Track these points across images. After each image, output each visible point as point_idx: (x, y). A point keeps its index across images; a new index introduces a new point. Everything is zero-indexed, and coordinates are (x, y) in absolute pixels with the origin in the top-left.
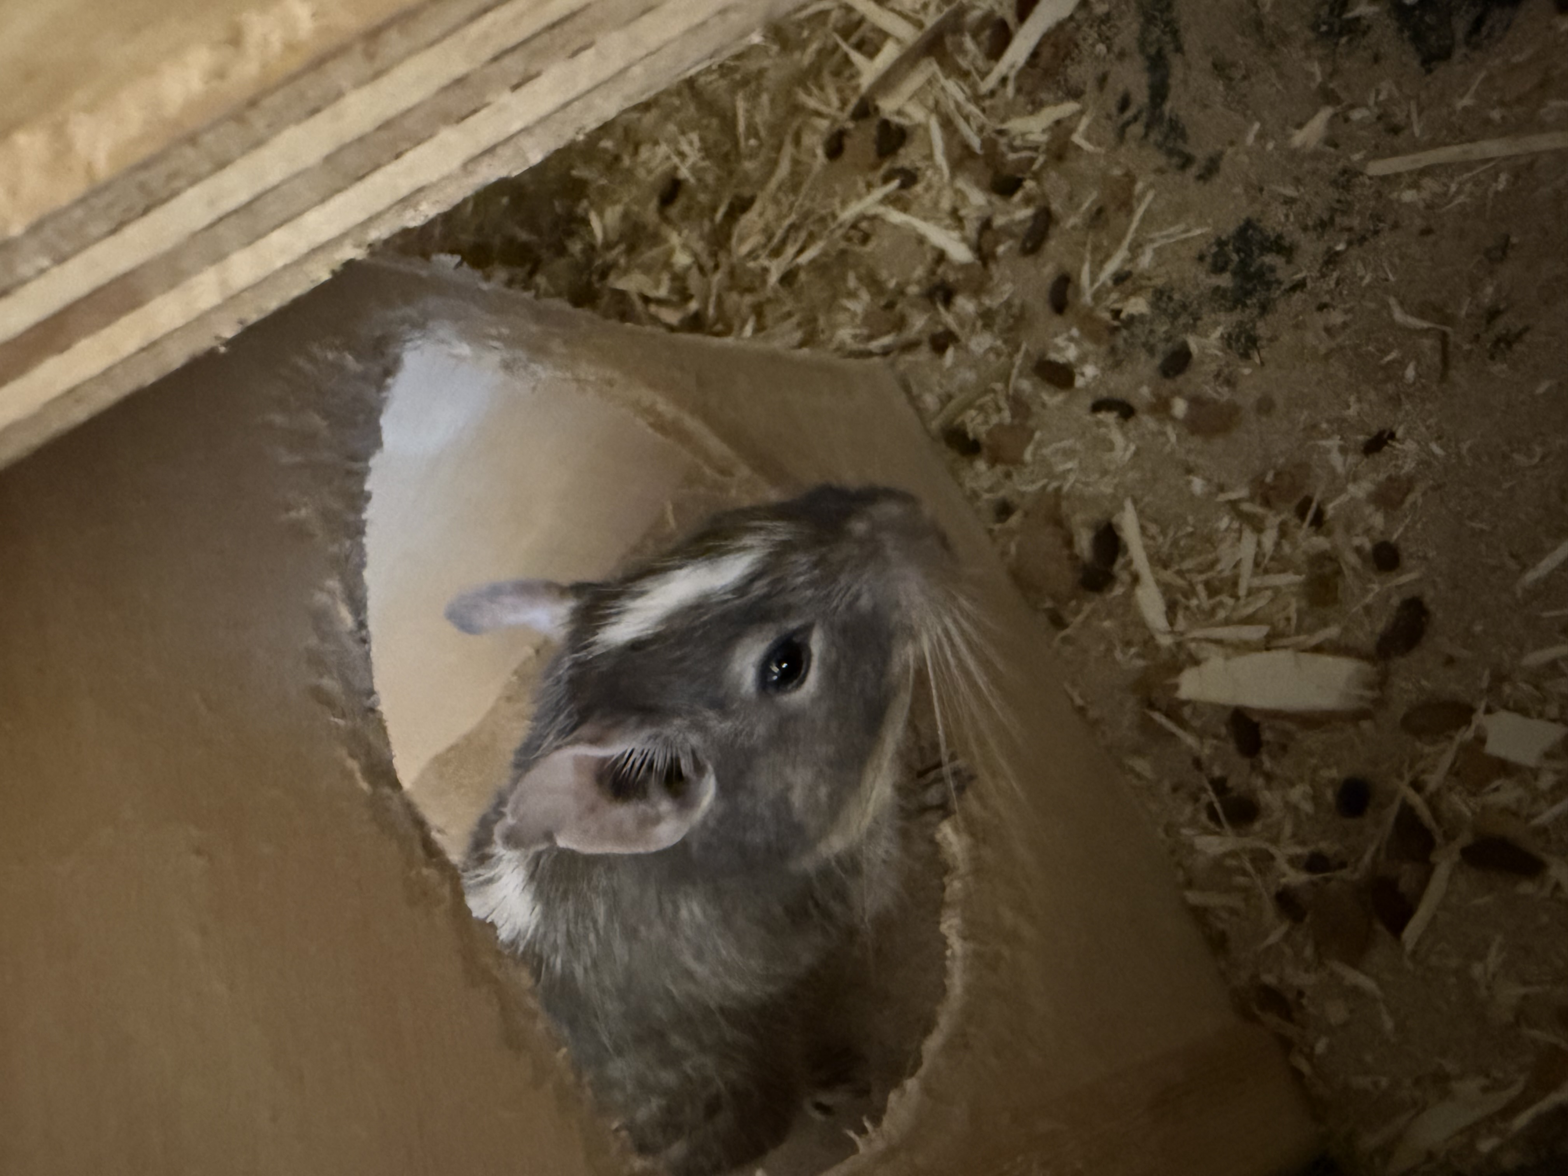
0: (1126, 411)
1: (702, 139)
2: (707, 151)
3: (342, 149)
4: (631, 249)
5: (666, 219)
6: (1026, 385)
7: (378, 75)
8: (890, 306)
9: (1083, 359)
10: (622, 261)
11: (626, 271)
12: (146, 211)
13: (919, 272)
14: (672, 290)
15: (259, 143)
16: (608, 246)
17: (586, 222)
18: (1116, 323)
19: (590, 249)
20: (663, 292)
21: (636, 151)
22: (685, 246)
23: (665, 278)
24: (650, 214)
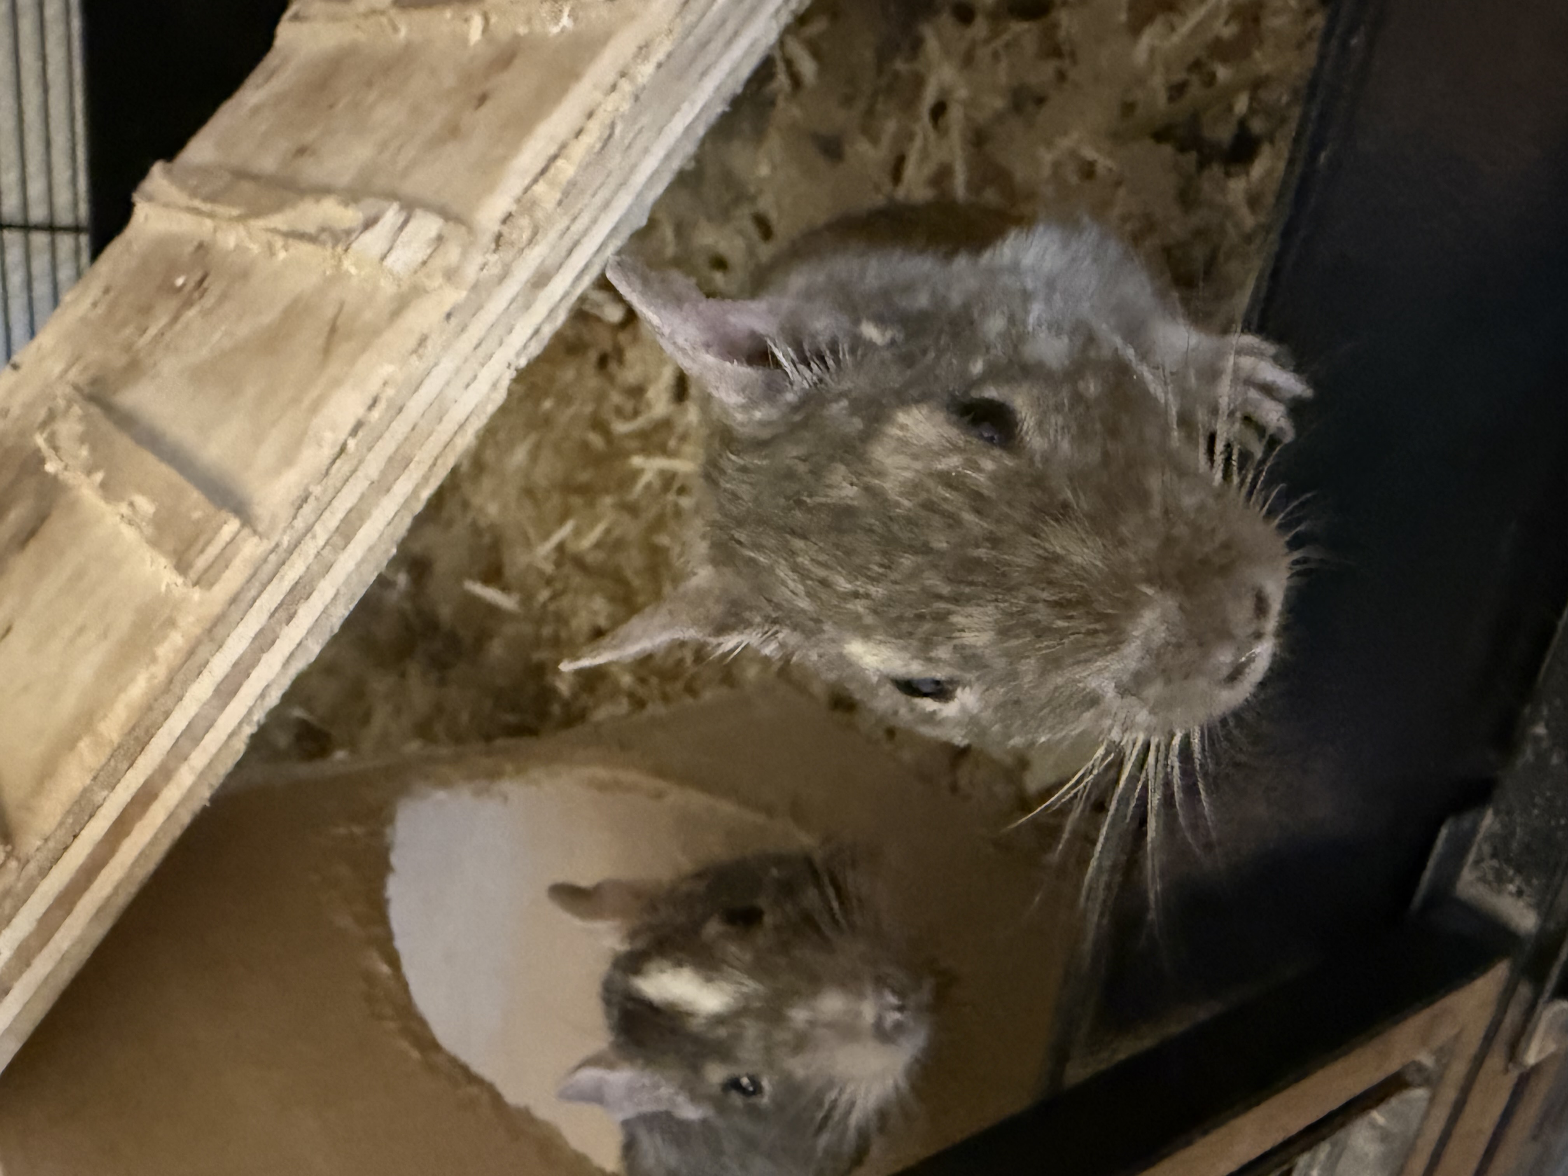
3: (219, 685)
4: (592, 690)
7: (220, 647)
10: (589, 701)
11: (596, 707)
12: (143, 749)
15: (180, 699)
19: (566, 706)
23: (624, 698)
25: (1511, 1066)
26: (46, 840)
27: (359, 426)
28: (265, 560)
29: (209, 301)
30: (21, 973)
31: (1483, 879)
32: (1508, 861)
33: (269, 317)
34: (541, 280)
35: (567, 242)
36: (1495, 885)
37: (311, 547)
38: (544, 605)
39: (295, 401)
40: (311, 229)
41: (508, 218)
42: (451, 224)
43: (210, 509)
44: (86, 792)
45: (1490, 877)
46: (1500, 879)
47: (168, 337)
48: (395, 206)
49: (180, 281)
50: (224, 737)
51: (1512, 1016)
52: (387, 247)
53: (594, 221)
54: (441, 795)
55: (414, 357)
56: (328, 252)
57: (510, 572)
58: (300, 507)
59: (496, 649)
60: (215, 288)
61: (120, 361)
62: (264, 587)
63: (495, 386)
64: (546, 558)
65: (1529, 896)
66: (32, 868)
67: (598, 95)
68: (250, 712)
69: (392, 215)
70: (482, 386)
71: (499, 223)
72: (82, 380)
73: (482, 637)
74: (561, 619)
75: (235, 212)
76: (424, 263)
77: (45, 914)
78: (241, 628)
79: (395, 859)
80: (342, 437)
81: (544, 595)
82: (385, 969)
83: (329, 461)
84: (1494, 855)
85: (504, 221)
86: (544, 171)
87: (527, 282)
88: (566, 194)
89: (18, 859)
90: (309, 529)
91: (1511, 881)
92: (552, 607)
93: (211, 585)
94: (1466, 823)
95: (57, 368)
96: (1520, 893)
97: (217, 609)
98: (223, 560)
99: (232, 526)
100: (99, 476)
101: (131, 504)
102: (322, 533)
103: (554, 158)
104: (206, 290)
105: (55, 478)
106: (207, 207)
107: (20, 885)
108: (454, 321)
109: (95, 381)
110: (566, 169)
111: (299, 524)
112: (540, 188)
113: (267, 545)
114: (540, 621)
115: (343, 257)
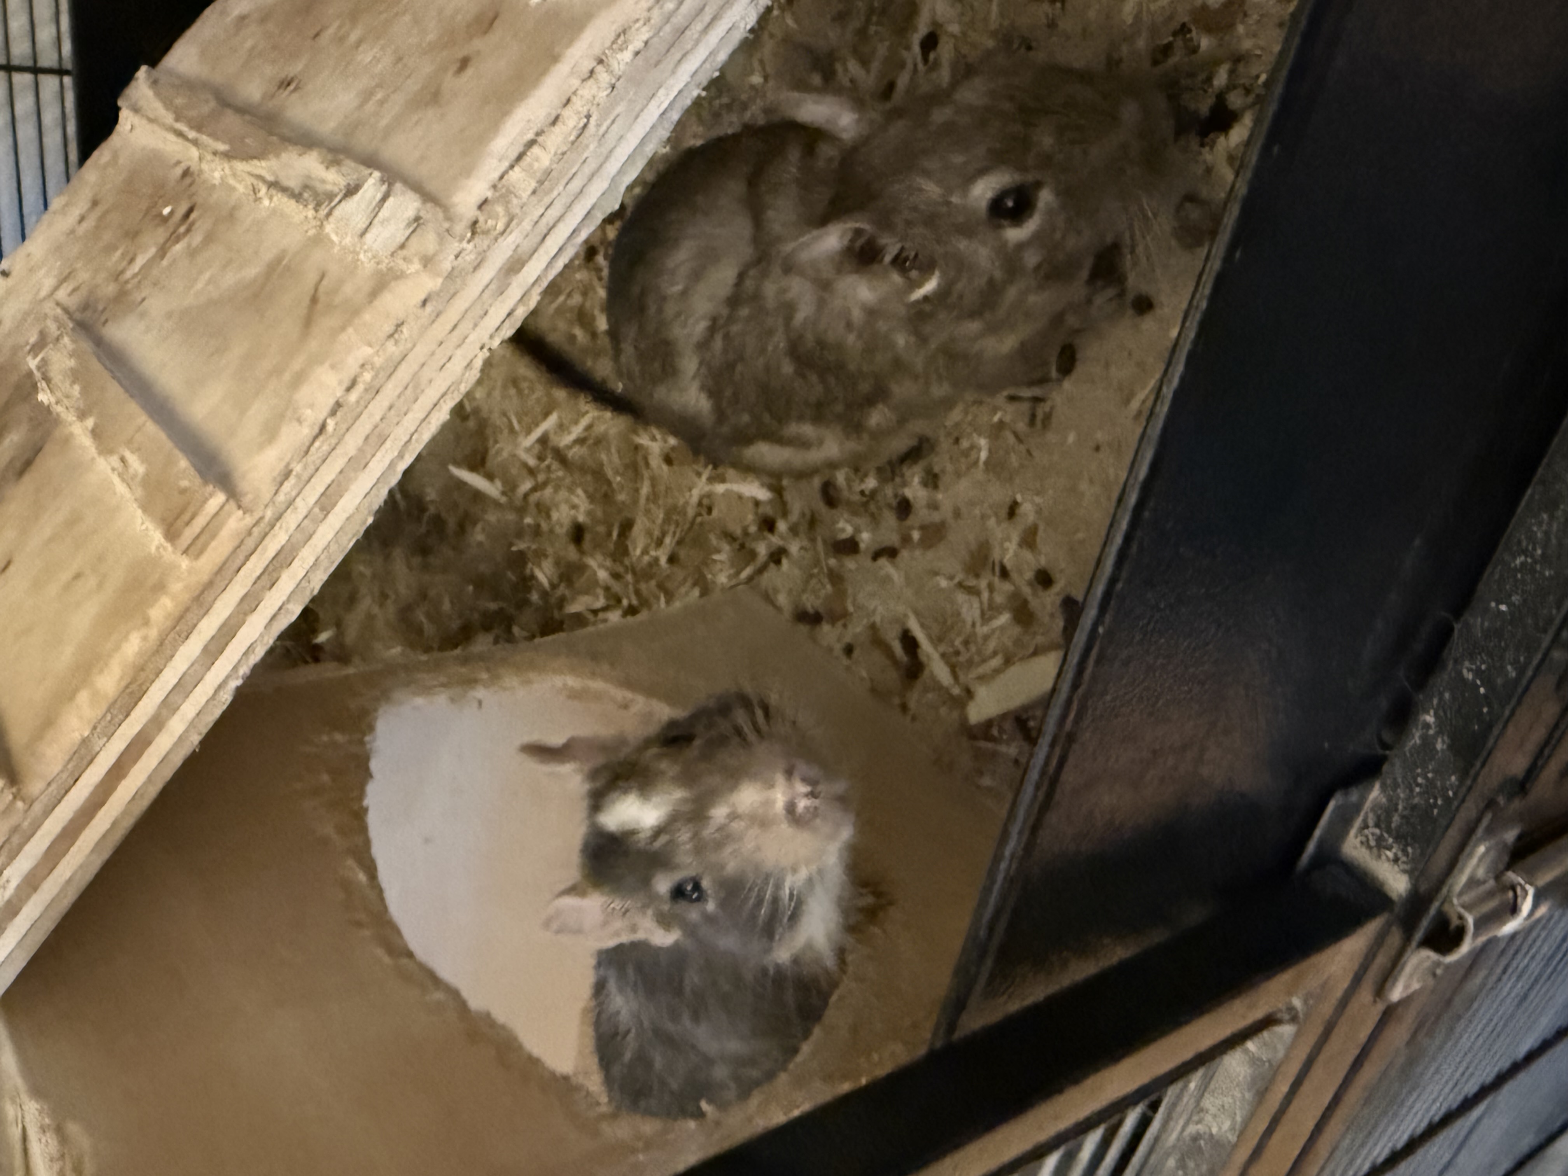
0: (891, 553)
1: (585, 492)
2: (591, 498)
4: (570, 582)
5: (582, 552)
6: (832, 562)
8: (742, 546)
9: (857, 530)
10: (567, 593)
11: (573, 599)
13: (750, 517)
14: (607, 598)
16: (554, 586)
17: (533, 577)
18: (865, 499)
19: (545, 594)
20: (601, 602)
21: (548, 517)
22: (601, 566)
23: (600, 592)
24: (572, 553)
25: (1378, 999)
26: (49, 784)
27: (338, 405)
28: (249, 533)
29: (197, 238)
30: (28, 897)
31: (1366, 844)
32: (1389, 830)
33: (252, 271)
34: (515, 266)
35: (542, 227)
36: (1375, 850)
37: (292, 520)
38: (526, 496)
39: (277, 371)
40: (293, 183)
41: (483, 205)
42: (429, 205)
43: (198, 480)
44: (85, 742)
45: (1373, 843)
46: (1381, 844)
47: (155, 272)
48: (377, 174)
49: (166, 211)
50: (211, 692)
51: (1382, 960)
52: (367, 223)
53: (569, 207)
54: (419, 701)
55: (391, 342)
56: (311, 213)
57: (493, 462)
58: (281, 484)
59: (478, 535)
60: (202, 226)
61: (110, 289)
62: (247, 558)
63: (469, 366)
64: (528, 450)
65: (1404, 862)
66: (37, 808)
67: (575, 82)
68: (235, 668)
69: (372, 187)
70: (456, 366)
71: (475, 208)
72: (72, 302)
73: (465, 524)
74: (544, 510)
75: (222, 147)
76: (402, 246)
77: (49, 848)
78: (225, 596)
79: (374, 765)
80: (321, 417)
81: (526, 485)
82: (362, 877)
83: (311, 440)
84: (1377, 825)
85: (480, 207)
86: (520, 157)
87: (501, 269)
88: (541, 182)
89: (24, 800)
90: (291, 503)
91: (1389, 848)
92: (534, 497)
93: (198, 556)
94: (1354, 796)
95: (49, 283)
96: (1396, 860)
97: (205, 578)
98: (210, 530)
99: (219, 498)
100: (90, 422)
101: (123, 460)
102: (303, 505)
103: (532, 143)
104: (192, 224)
105: (48, 410)
106: (192, 134)
107: (26, 824)
108: (429, 308)
109: (85, 307)
110: (541, 158)
111: (281, 497)
112: (516, 174)
113: (249, 520)
114: (521, 511)
115: (325, 223)
